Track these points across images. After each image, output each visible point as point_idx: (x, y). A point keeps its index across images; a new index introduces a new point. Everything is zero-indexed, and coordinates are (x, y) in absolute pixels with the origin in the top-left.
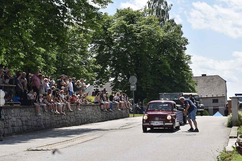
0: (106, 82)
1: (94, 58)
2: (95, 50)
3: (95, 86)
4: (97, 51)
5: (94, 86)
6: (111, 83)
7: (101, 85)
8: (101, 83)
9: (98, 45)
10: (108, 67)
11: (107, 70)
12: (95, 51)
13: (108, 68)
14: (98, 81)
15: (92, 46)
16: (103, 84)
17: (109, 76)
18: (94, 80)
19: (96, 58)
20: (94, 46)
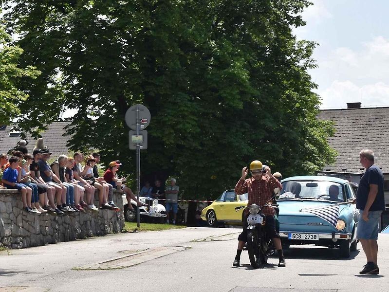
0: (49, 122)
1: (16, 44)
2: (17, 20)
3: (18, 132)
4: (23, 22)
5: (14, 132)
6: (66, 124)
7: (36, 129)
8: (34, 123)
9: (27, 4)
10: (56, 73)
11: (53, 83)
12: (18, 23)
13: (59, 76)
14: (26, 116)
15: (9, 7)
16: (41, 128)
17: (61, 102)
18: (15, 115)
19: (21, 44)
20: (16, 9)
